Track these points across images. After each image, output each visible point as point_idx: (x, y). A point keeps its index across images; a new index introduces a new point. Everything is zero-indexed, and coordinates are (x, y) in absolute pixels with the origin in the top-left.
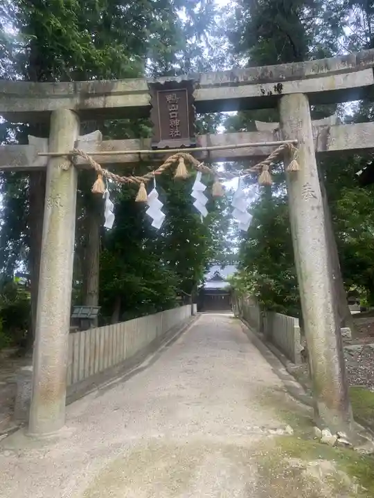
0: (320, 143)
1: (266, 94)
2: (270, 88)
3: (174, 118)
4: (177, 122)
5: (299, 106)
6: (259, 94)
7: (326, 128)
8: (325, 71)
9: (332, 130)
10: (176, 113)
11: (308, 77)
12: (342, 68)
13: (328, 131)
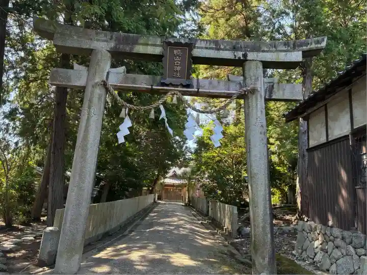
0: (268, 93)
1: (237, 58)
2: (240, 54)
3: (178, 66)
4: (179, 68)
5: (257, 68)
6: (233, 57)
7: (272, 84)
8: (274, 49)
9: (275, 86)
10: (179, 62)
11: (264, 51)
12: (284, 48)
13: (273, 86)
